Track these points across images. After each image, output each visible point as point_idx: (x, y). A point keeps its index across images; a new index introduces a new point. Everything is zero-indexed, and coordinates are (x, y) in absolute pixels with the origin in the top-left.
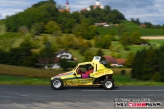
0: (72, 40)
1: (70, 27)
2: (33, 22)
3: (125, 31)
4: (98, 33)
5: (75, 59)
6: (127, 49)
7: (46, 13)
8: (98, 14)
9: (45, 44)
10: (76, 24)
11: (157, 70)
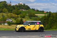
0: (12, 15)
1: (11, 10)
3: (30, 12)
4: (21, 13)
5: (13, 21)
6: (31, 19)
7: (3, 5)
8: (21, 7)
9: (2, 16)
10: (14, 10)
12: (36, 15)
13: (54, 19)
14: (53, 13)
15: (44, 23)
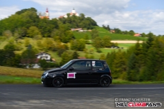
0: (51, 43)
1: (50, 31)
2: (16, 27)
3: (98, 36)
4: (74, 38)
5: (53, 59)
6: (99, 52)
7: (28, 19)
8: (74, 21)
9: (26, 46)
10: (55, 29)
11: (125, 69)
12: (113, 43)
13: (161, 52)
14: (160, 36)
15: (135, 62)
